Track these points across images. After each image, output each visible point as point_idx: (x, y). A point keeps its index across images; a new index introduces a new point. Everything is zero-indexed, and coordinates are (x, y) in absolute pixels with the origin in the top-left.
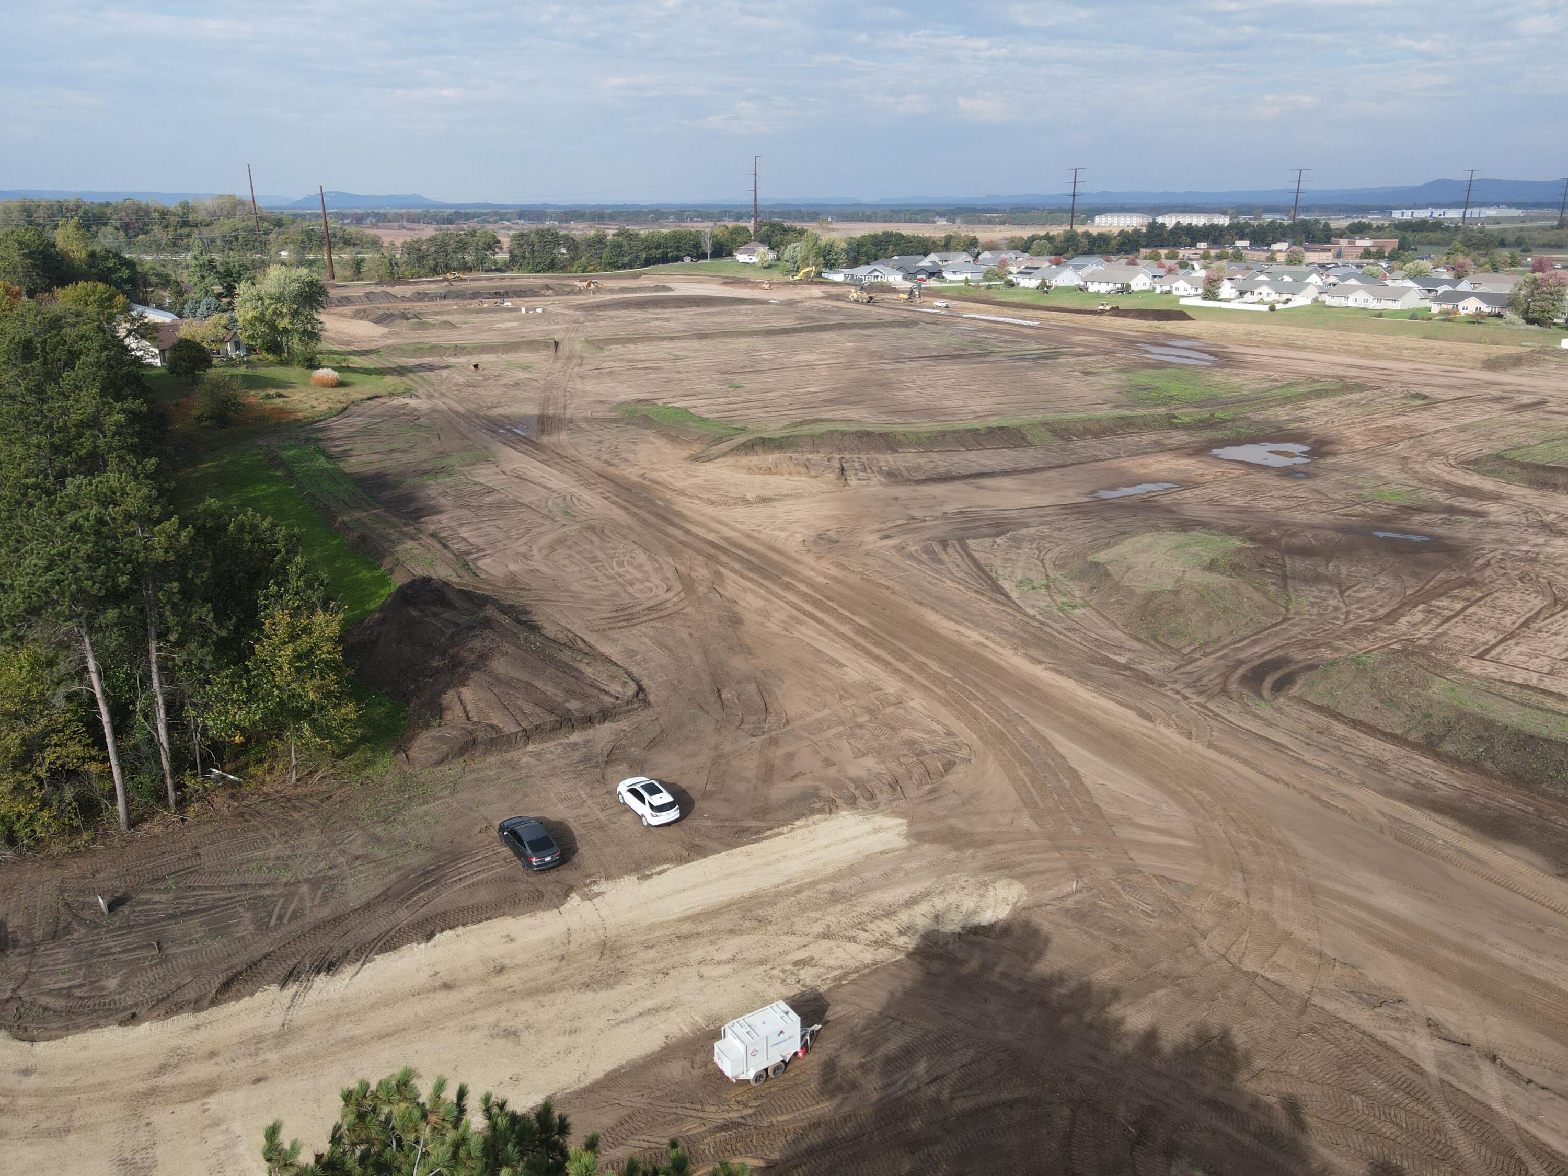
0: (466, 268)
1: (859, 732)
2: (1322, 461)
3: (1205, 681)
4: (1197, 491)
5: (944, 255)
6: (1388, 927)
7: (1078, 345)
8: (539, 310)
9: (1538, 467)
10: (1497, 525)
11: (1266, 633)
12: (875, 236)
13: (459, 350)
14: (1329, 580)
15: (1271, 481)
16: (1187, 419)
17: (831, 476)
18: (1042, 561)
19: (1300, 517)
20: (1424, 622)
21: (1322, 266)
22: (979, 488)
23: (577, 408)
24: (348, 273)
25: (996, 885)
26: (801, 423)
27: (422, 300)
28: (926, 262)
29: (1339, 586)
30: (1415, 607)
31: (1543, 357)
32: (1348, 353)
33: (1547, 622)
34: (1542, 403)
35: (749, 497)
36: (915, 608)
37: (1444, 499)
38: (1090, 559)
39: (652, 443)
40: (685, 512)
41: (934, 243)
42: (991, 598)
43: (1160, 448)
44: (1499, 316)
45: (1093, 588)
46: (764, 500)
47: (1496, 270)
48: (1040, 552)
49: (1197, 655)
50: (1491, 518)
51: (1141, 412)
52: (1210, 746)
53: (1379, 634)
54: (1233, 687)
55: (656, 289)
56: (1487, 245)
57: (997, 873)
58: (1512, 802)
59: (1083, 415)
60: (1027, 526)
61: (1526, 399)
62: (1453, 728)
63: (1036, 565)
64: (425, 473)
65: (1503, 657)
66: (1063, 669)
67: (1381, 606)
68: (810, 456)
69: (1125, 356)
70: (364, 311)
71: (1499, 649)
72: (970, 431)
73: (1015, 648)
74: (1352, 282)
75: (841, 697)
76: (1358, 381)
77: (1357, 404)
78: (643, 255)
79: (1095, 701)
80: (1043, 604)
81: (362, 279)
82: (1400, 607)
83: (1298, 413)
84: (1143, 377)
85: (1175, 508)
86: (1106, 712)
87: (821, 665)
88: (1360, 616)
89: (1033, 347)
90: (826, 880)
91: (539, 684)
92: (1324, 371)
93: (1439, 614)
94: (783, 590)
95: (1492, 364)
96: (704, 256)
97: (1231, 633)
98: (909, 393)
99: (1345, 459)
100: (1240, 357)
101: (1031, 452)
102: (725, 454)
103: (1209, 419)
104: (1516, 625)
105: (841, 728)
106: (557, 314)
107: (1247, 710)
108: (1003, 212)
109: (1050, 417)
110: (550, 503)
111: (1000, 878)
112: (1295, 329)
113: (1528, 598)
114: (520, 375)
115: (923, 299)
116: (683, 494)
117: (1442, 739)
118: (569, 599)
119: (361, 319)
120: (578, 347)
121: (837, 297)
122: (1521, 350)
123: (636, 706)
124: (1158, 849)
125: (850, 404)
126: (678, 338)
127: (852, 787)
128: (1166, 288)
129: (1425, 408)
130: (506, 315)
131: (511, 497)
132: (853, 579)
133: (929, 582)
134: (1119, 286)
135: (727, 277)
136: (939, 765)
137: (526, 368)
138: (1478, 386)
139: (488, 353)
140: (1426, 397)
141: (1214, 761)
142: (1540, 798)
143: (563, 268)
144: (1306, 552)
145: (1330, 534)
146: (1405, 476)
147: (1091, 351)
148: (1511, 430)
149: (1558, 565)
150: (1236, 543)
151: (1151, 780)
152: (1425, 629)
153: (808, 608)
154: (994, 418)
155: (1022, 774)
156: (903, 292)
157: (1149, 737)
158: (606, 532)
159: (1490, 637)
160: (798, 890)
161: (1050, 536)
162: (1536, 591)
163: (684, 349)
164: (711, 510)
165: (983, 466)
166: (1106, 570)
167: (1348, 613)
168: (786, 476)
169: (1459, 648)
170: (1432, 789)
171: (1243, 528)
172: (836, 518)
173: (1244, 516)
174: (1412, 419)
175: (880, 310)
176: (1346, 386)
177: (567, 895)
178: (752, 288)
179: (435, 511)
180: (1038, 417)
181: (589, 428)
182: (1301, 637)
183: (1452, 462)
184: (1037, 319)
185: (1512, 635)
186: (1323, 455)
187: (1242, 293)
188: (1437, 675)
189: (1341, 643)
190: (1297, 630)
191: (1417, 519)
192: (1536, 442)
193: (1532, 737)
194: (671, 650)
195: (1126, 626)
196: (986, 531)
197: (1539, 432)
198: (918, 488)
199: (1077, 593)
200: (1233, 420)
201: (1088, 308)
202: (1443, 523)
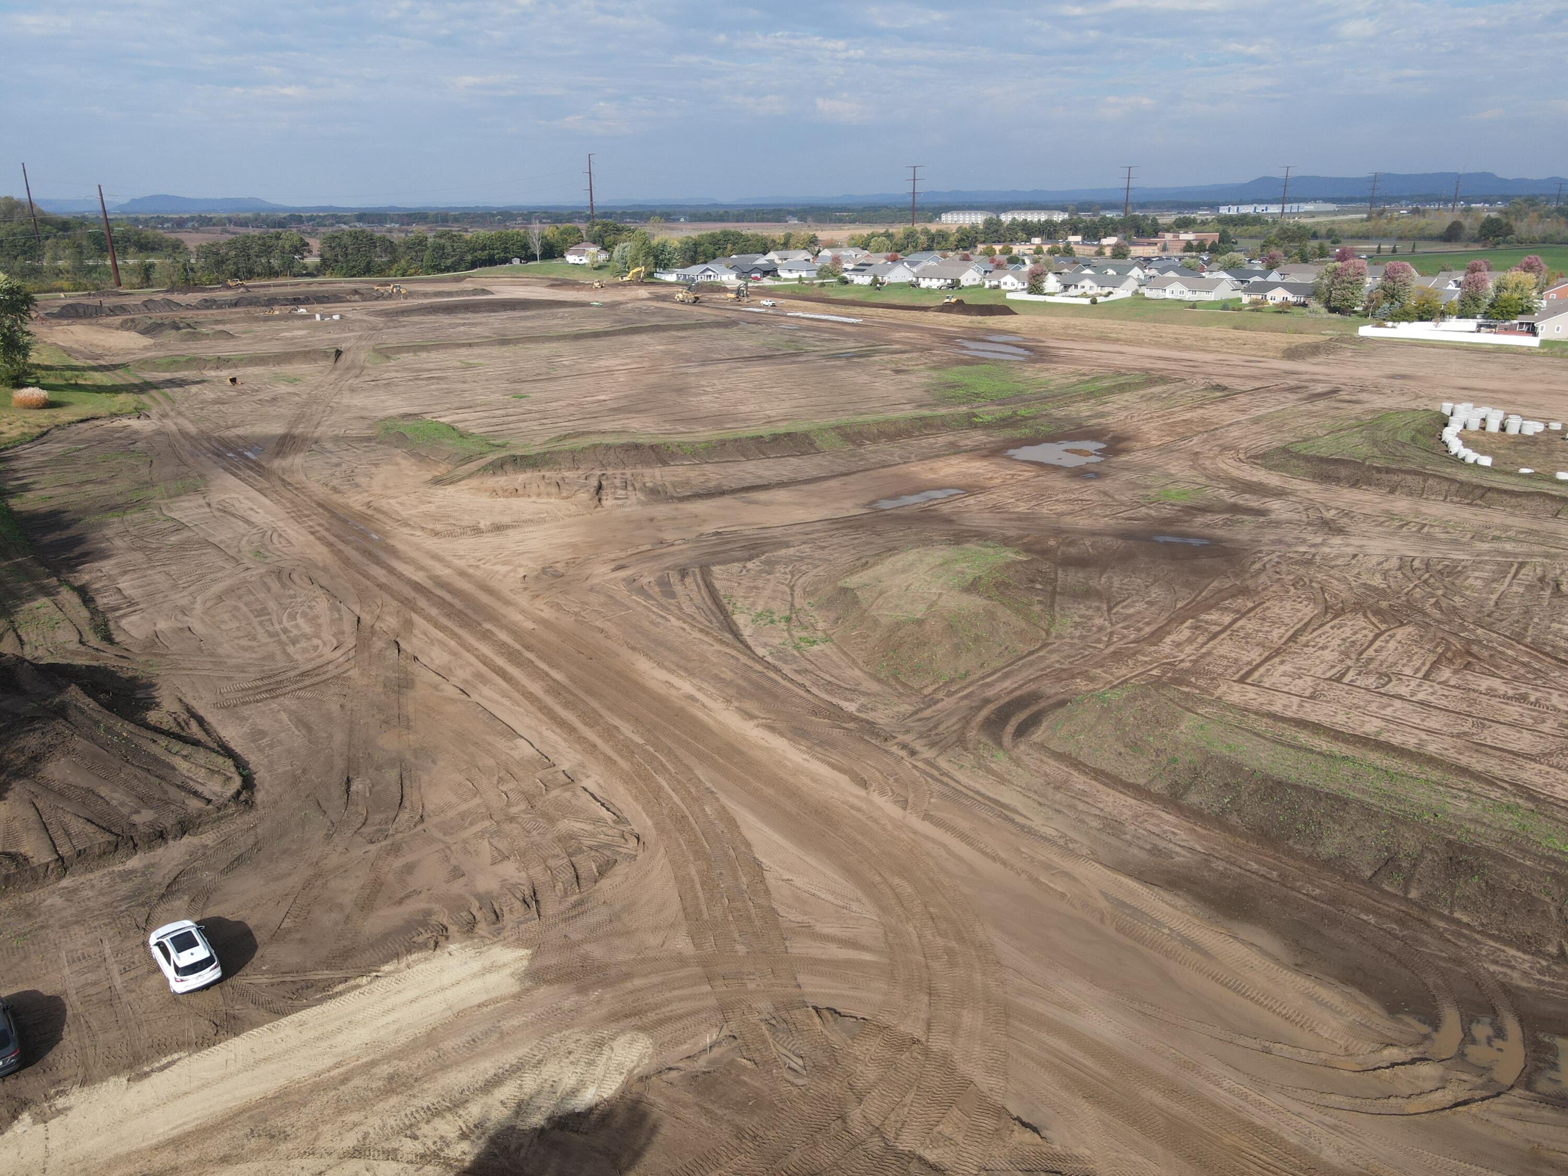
0: (272, 273)
1: (507, 827)
2: (1115, 459)
3: (941, 728)
4: (982, 498)
5: (784, 253)
6: (1089, 1063)
7: (897, 342)
8: (336, 317)
9: (1322, 460)
10: (1277, 524)
11: (1020, 663)
12: (713, 236)
13: (221, 362)
14: (1098, 595)
15: (1058, 482)
16: (988, 418)
17: (584, 496)
18: (792, 588)
19: (1082, 522)
20: (1190, 641)
21: (1148, 260)
22: (750, 503)
23: (331, 426)
24: (135, 280)
25: (615, 1044)
26: (566, 437)
27: (208, 308)
28: (762, 260)
29: (1109, 601)
30: (1183, 623)
31: (1339, 344)
32: (1158, 345)
33: (1315, 634)
34: (1335, 391)
35: (482, 526)
36: (626, 653)
37: (1229, 497)
38: (840, 584)
39: (397, 464)
40: (400, 546)
41: (773, 241)
42: (715, 638)
43: (955, 450)
44: (1304, 305)
45: (838, 619)
46: (498, 528)
47: (1304, 260)
48: (793, 576)
49: (940, 695)
50: (1273, 516)
51: (942, 411)
52: (927, 817)
53: (1140, 658)
54: (972, 734)
55: (475, 292)
56: (1300, 237)
57: (623, 1023)
58: (1254, 866)
59: (880, 417)
60: (787, 545)
61: (1320, 388)
62: (1198, 775)
63: (783, 593)
64: (112, 508)
65: (1265, 679)
66: (778, 725)
67: (1148, 624)
68: (567, 474)
69: (941, 353)
70: (133, 320)
71: (1262, 670)
72: (752, 438)
73: (728, 701)
74: (1171, 274)
75: (501, 780)
76: (1164, 373)
77: (1158, 397)
78: (469, 257)
79: (806, 764)
80: (777, 641)
81: (152, 286)
82: (1167, 624)
83: (1100, 408)
84: (952, 375)
85: (954, 518)
86: (814, 778)
87: (490, 738)
88: (1124, 637)
89: (850, 345)
90: (387, 1058)
91: (104, 791)
92: (1131, 364)
93: (1206, 630)
94: (479, 639)
95: (1292, 353)
96: (533, 258)
97: (982, 666)
98: (704, 398)
99: (1137, 457)
100: (1054, 351)
101: (818, 459)
102: (471, 475)
103: (1010, 417)
104: (1283, 640)
105: (487, 823)
106: (355, 321)
107: (981, 765)
108: (853, 211)
109: (843, 419)
110: (244, 542)
111: (623, 1031)
112: (1110, 321)
113: (1299, 606)
114: (283, 388)
115: (752, 298)
116: (406, 524)
117: (1187, 788)
118: (210, 666)
119: (128, 329)
120: (363, 356)
121: (664, 298)
122: (1321, 338)
123: (230, 811)
124: (835, 968)
125: (637, 412)
126: (477, 344)
127: (475, 905)
128: (995, 283)
129: (1223, 400)
130: (298, 323)
131: (202, 535)
132: (566, 622)
133: (652, 622)
134: (949, 281)
135: (556, 280)
136: (594, 867)
137: (292, 381)
138: (1276, 375)
139: (257, 365)
140: (1225, 389)
141: (927, 838)
142: (1285, 859)
143: (381, 272)
144: (1082, 563)
145: (1108, 541)
146: (1195, 473)
147: (908, 348)
148: (1301, 421)
149: (1333, 567)
150: (1010, 555)
151: (848, 871)
152: (1189, 649)
153: (501, 662)
154: (785, 423)
155: (693, 872)
156: (732, 291)
157: (859, 810)
158: (295, 576)
159: (1255, 655)
160: (345, 1080)
161: (810, 557)
162: (1308, 599)
163: (480, 356)
164: (431, 544)
165: (760, 477)
166: (856, 596)
167: (1112, 634)
168: (534, 498)
169: (1220, 670)
170: (1169, 855)
171: (1021, 538)
172: (574, 546)
173: (1024, 524)
174: (1210, 412)
175: (706, 311)
176: (1150, 379)
177: (14, 1117)
178: (578, 290)
179: (103, 555)
180: (832, 420)
181: (335, 449)
182: (1057, 666)
183: (1242, 456)
184: (862, 316)
185: (1277, 652)
186: (1116, 452)
187: (1066, 287)
188: (1188, 710)
189: (1099, 671)
190: (1055, 657)
191: (1199, 520)
192: (1325, 432)
193: (1280, 783)
194: (309, 729)
195: (867, 663)
196: (738, 554)
197: (1329, 422)
198: (680, 506)
199: (821, 625)
200: (1035, 418)
201: (918, 304)
202: (1225, 524)
